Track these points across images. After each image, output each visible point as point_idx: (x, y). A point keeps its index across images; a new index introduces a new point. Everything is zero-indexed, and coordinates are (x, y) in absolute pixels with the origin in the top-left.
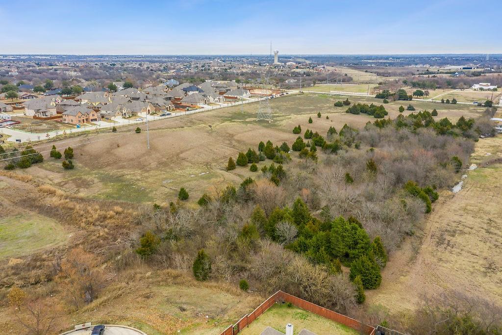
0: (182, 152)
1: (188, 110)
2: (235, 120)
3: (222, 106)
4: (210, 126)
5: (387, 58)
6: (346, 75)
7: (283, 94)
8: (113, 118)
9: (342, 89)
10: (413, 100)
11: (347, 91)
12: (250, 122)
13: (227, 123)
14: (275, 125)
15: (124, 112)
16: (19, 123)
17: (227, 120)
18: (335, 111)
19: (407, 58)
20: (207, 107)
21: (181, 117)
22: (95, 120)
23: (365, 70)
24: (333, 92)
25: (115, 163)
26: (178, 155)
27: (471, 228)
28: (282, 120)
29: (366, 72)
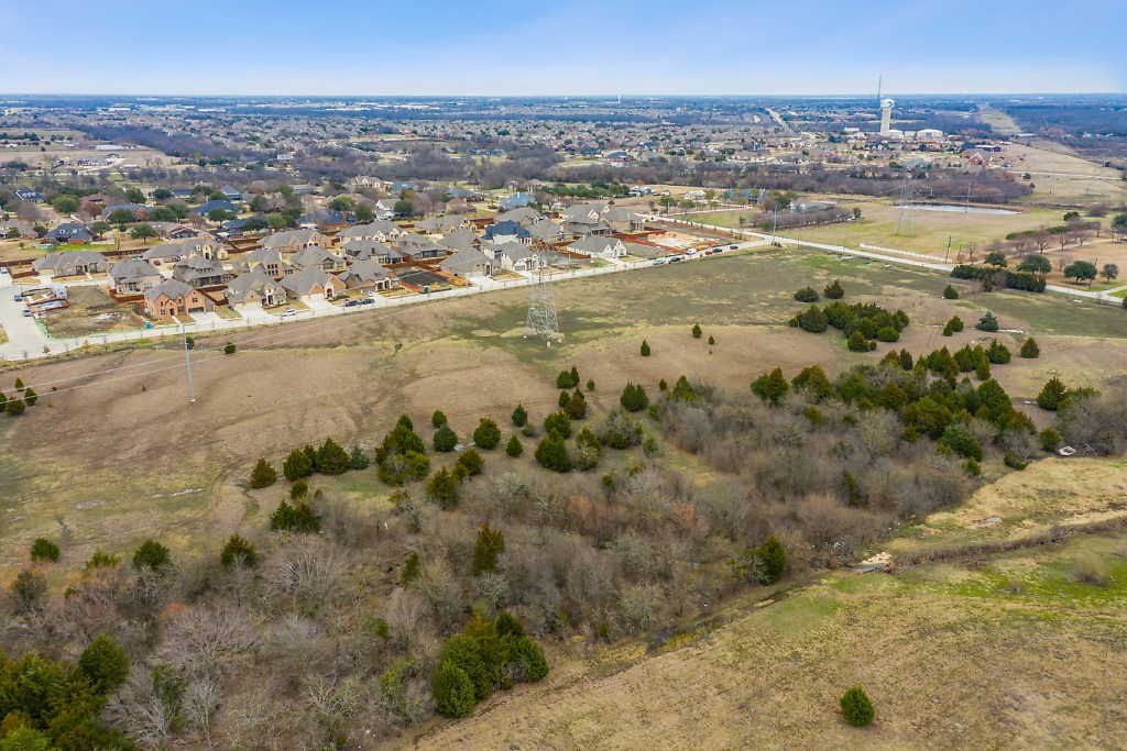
1: (426, 291)
2: (480, 333)
3: (513, 284)
4: (399, 347)
6: (1027, 177)
8: (238, 307)
10: (1052, 293)
12: (502, 342)
13: (445, 341)
15: (268, 294)
16: (68, 306)
17: (460, 331)
18: (769, 318)
20: (481, 284)
22: (200, 310)
24: (864, 249)
28: (584, 341)
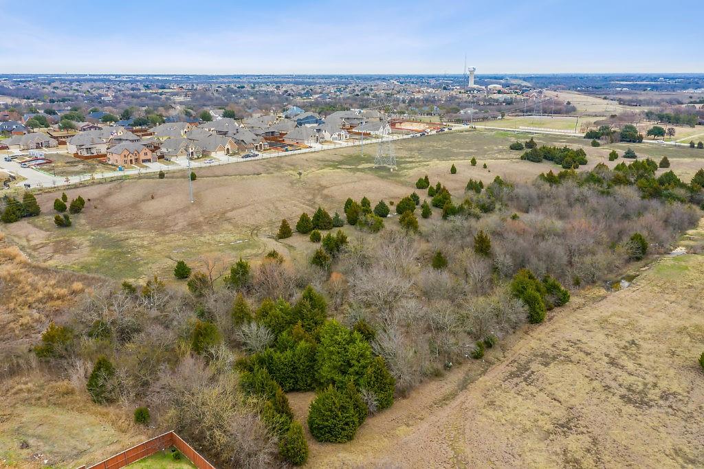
0: (233, 209)
1: (287, 150)
2: (344, 166)
3: (338, 146)
4: (300, 174)
5: (655, 79)
6: (569, 103)
7: (442, 130)
8: (173, 159)
9: (541, 124)
10: (644, 143)
11: (547, 128)
12: (362, 170)
13: (327, 170)
14: (398, 175)
15: (191, 151)
16: (50, 162)
17: (330, 166)
18: (505, 157)
19: (688, 79)
20: (317, 146)
21: (268, 160)
22: (149, 161)
23: (603, 96)
24: (522, 128)
25: (131, 220)
26: (224, 213)
27: (588, 354)
28: (411, 168)
29: (605, 98)
